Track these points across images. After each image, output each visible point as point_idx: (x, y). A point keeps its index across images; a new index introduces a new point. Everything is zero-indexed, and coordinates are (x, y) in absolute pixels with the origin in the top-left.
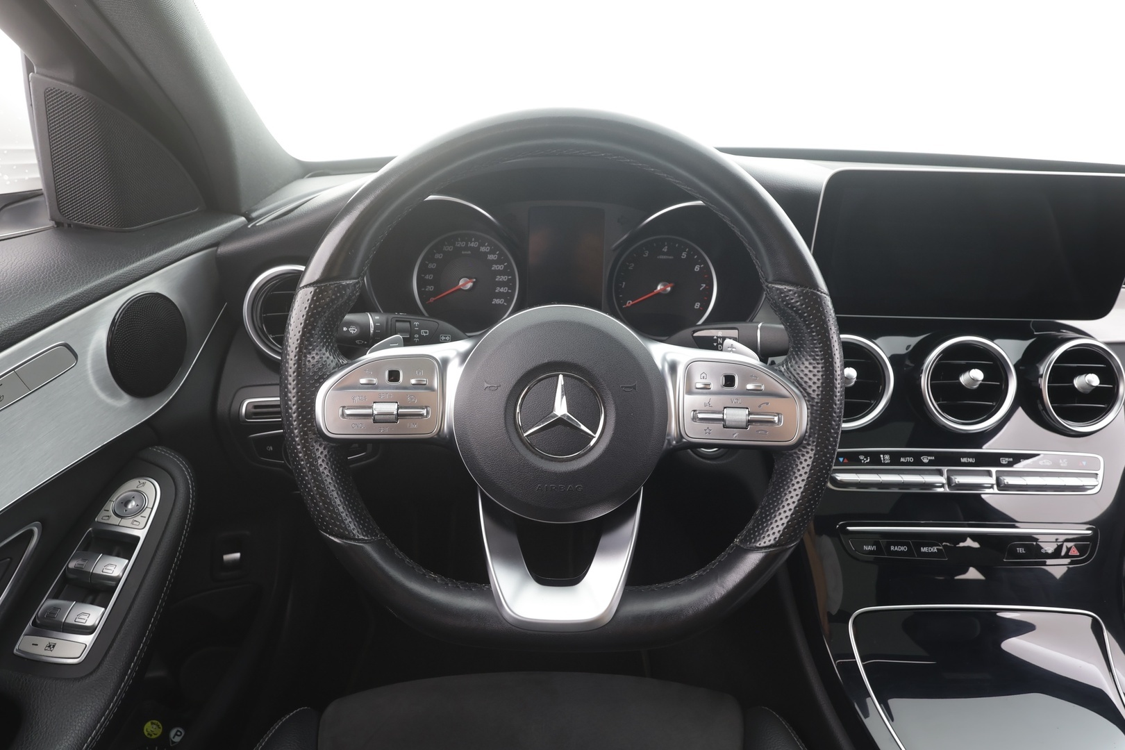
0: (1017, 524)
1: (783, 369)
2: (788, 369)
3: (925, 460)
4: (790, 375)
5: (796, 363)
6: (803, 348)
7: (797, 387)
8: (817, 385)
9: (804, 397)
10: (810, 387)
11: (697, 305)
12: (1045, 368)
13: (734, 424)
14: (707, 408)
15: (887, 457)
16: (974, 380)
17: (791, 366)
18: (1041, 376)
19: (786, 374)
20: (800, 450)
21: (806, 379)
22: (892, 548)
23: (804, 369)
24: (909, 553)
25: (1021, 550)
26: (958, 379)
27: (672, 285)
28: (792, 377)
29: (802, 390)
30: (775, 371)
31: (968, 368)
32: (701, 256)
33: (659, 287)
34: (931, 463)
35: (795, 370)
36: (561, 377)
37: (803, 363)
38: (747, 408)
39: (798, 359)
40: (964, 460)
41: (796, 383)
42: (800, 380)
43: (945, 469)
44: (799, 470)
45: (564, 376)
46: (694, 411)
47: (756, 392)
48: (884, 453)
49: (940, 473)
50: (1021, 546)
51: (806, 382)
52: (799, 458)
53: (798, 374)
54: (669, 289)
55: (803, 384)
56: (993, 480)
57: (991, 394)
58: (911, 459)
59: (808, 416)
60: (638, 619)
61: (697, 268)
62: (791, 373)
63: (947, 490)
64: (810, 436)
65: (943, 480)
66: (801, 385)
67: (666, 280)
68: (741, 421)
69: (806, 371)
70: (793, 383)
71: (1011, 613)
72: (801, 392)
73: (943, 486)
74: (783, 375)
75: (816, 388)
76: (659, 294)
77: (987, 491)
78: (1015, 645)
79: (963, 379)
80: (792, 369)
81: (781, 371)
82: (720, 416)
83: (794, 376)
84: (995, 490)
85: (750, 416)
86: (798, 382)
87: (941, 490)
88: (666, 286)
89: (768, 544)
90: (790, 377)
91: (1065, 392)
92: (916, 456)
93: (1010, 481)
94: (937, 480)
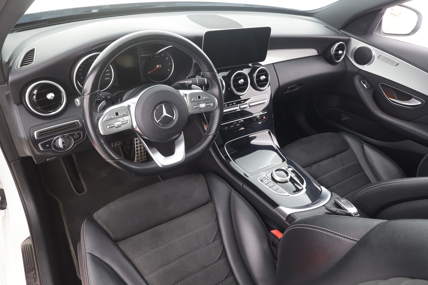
0: (253, 114)
3: (234, 104)
6: (214, 86)
8: (218, 95)
9: (216, 98)
11: (169, 70)
12: (255, 75)
13: (202, 108)
15: (226, 105)
16: (242, 82)
17: (212, 91)
18: (254, 77)
22: (231, 127)
24: (234, 127)
25: (255, 120)
27: (161, 65)
31: (240, 79)
32: (167, 55)
33: (158, 66)
34: (236, 104)
36: (163, 105)
39: (213, 89)
40: (242, 102)
43: (238, 105)
44: (217, 115)
45: (164, 105)
47: (206, 99)
49: (237, 106)
50: (255, 119)
52: (217, 112)
54: (161, 66)
55: (215, 95)
56: (248, 105)
57: (245, 84)
58: (231, 104)
59: (217, 102)
60: (190, 157)
61: (167, 58)
63: (240, 110)
64: (218, 107)
65: (238, 108)
67: (159, 64)
68: (204, 107)
69: (215, 92)
70: (213, 95)
71: (251, 135)
76: (158, 68)
77: (247, 108)
78: (253, 142)
79: (240, 82)
82: (199, 106)
83: (213, 93)
84: (249, 107)
85: (206, 105)
87: (238, 110)
88: (159, 65)
89: (213, 133)
91: (259, 81)
92: (232, 103)
93: (251, 104)
94: (237, 108)
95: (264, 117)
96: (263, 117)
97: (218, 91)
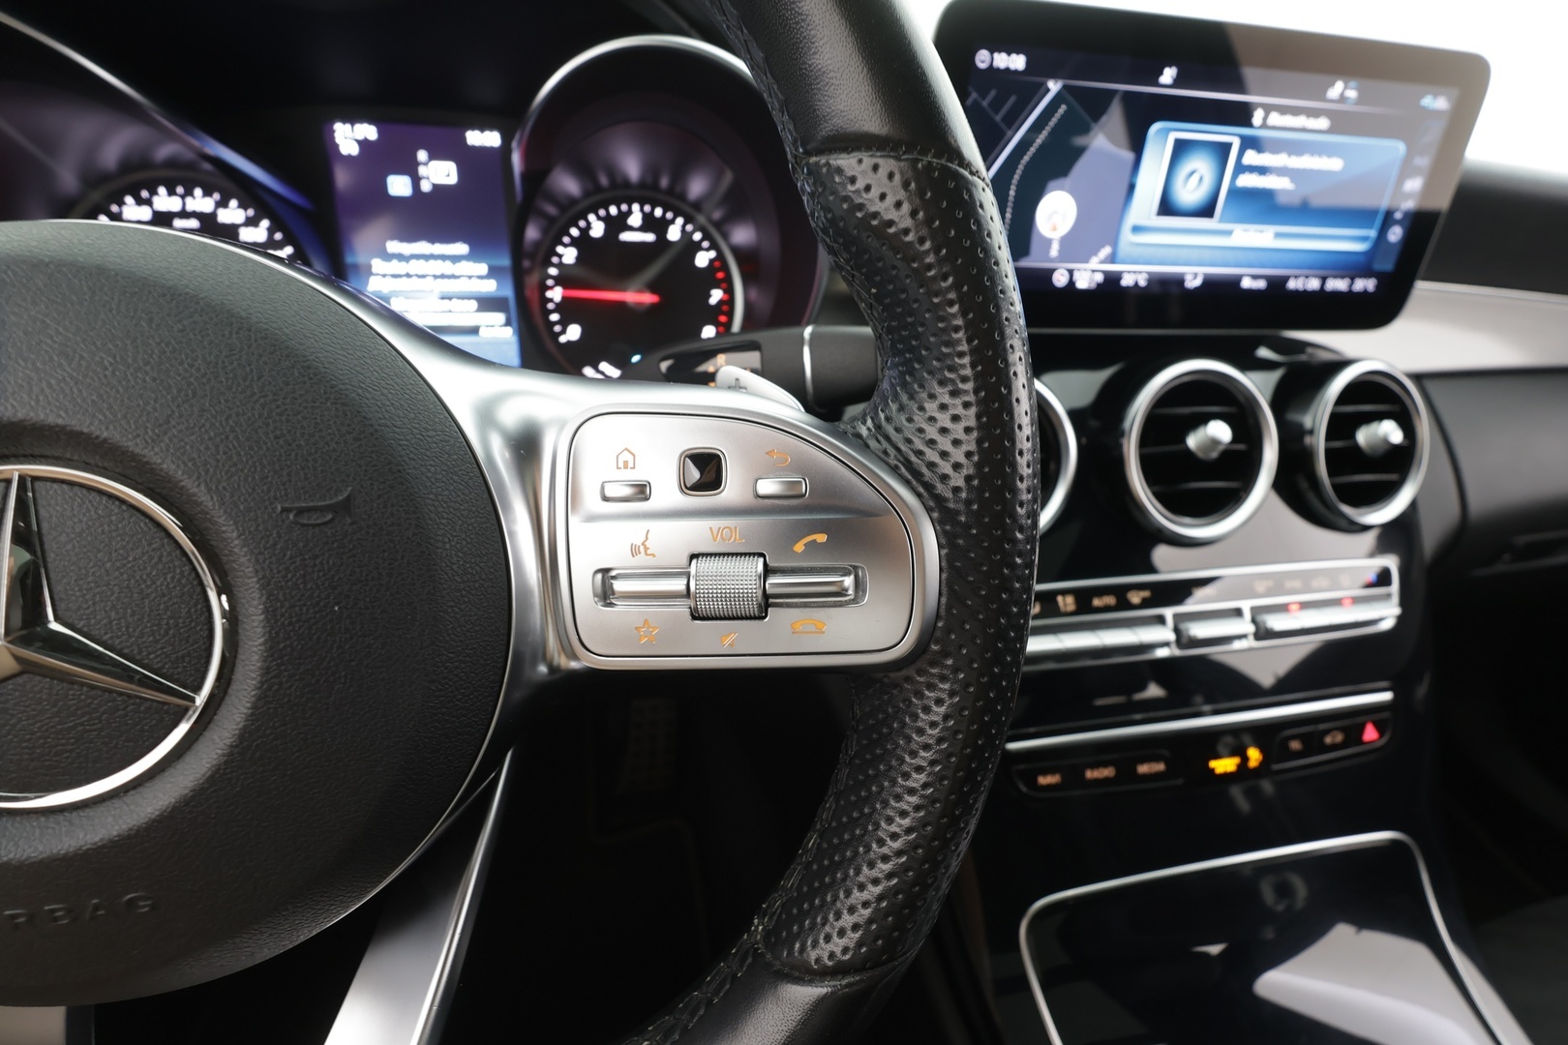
1: (864, 431)
2: (878, 427)
3: (1135, 598)
4: (885, 444)
5: (902, 408)
6: (920, 360)
7: (907, 483)
8: (965, 448)
9: (929, 510)
10: (945, 478)
12: (1317, 417)
13: (719, 607)
14: (641, 560)
15: (1069, 599)
16: (1215, 442)
17: (888, 419)
18: (1314, 427)
19: (873, 444)
20: (920, 672)
21: (932, 455)
22: (1089, 774)
23: (924, 426)
24: (1120, 778)
25: (1295, 745)
26: (1183, 441)
28: (892, 452)
29: (921, 490)
30: (842, 436)
31: (1203, 420)
34: (1146, 604)
35: (898, 430)
37: (922, 408)
38: (762, 555)
39: (904, 398)
41: (903, 470)
42: (913, 458)
43: (1167, 610)
44: (921, 732)
46: (605, 571)
47: (785, 502)
48: (1064, 592)
49: (1160, 620)
50: (1291, 737)
51: (931, 465)
52: (920, 695)
53: (909, 441)
55: (924, 470)
56: (1245, 626)
57: (1238, 466)
58: (1110, 600)
59: (941, 570)
62: (888, 438)
63: (1177, 652)
64: (948, 630)
65: (1166, 634)
66: (917, 474)
68: (740, 597)
69: (932, 432)
70: (894, 470)
72: (919, 495)
73: (1166, 644)
74: (864, 446)
75: (962, 459)
77: (1238, 646)
79: (1193, 441)
80: (890, 429)
81: (859, 436)
82: (679, 585)
83: (898, 450)
84: (1249, 643)
85: (772, 580)
86: (908, 464)
87: (1164, 655)
90: (885, 452)
91: (1346, 457)
92: (1120, 592)
93: (1277, 623)
94: (1157, 637)
95: (1370, 734)
96: (1361, 728)
97: (970, 417)
